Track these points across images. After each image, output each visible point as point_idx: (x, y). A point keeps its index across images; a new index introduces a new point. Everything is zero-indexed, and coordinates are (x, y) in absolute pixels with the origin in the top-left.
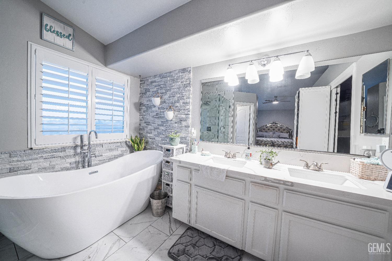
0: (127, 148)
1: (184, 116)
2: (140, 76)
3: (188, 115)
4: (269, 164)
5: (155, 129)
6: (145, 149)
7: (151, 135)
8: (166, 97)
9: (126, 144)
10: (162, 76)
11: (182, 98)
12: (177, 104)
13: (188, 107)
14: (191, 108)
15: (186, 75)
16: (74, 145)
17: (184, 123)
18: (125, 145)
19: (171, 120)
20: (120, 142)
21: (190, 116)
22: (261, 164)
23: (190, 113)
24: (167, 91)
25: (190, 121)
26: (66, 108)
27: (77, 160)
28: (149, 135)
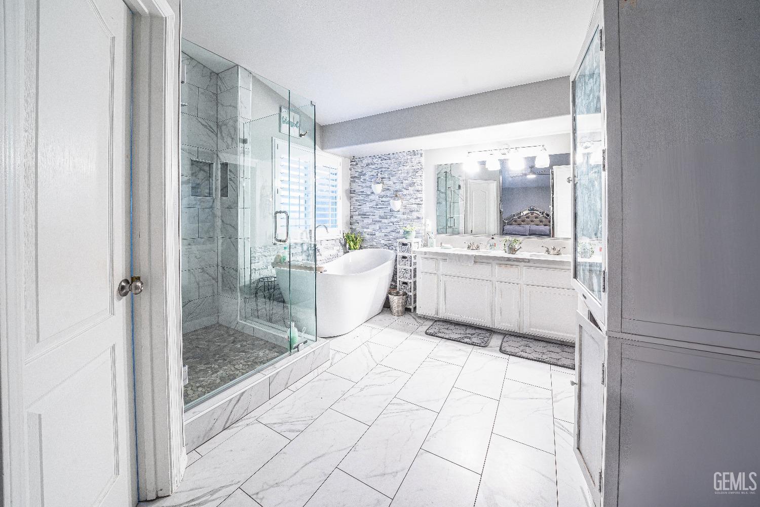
0: (341, 247)
1: (415, 206)
2: (354, 157)
3: (421, 205)
4: (512, 250)
5: (375, 222)
6: (361, 248)
7: (369, 230)
8: (390, 183)
9: (338, 243)
10: (383, 157)
11: (412, 185)
12: (406, 192)
13: (419, 195)
14: (424, 197)
15: (416, 159)
17: (415, 215)
19: (399, 211)
20: (333, 240)
21: (423, 206)
22: (506, 252)
23: (423, 203)
24: (391, 175)
25: (423, 212)
28: (365, 230)
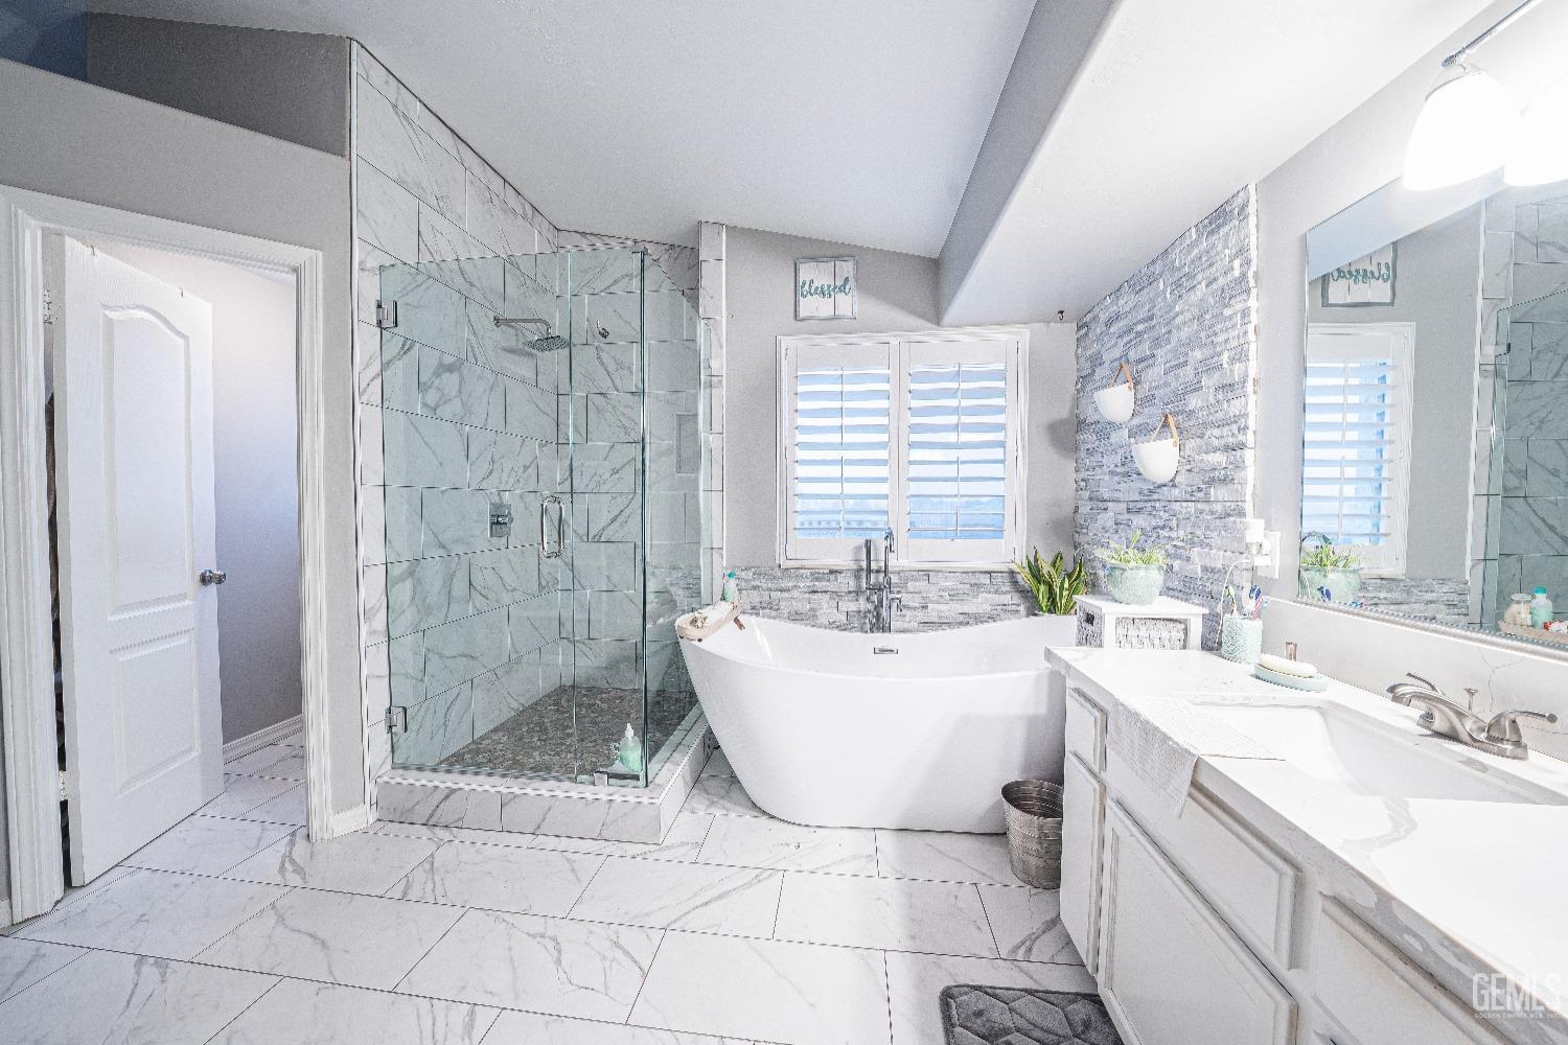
0: (1018, 599)
1: (1219, 458)
2: (1062, 312)
3: (1239, 452)
8: (1153, 375)
9: (1015, 583)
10: (1138, 282)
11: (1210, 366)
12: (1194, 402)
13: (1235, 408)
14: (1252, 409)
15: (1227, 240)
16: (855, 567)
18: (1007, 587)
19: (1173, 483)
20: (990, 573)
21: (1249, 455)
23: (1250, 438)
24: (1157, 342)
25: (1248, 484)
26: (834, 471)
27: (862, 608)
